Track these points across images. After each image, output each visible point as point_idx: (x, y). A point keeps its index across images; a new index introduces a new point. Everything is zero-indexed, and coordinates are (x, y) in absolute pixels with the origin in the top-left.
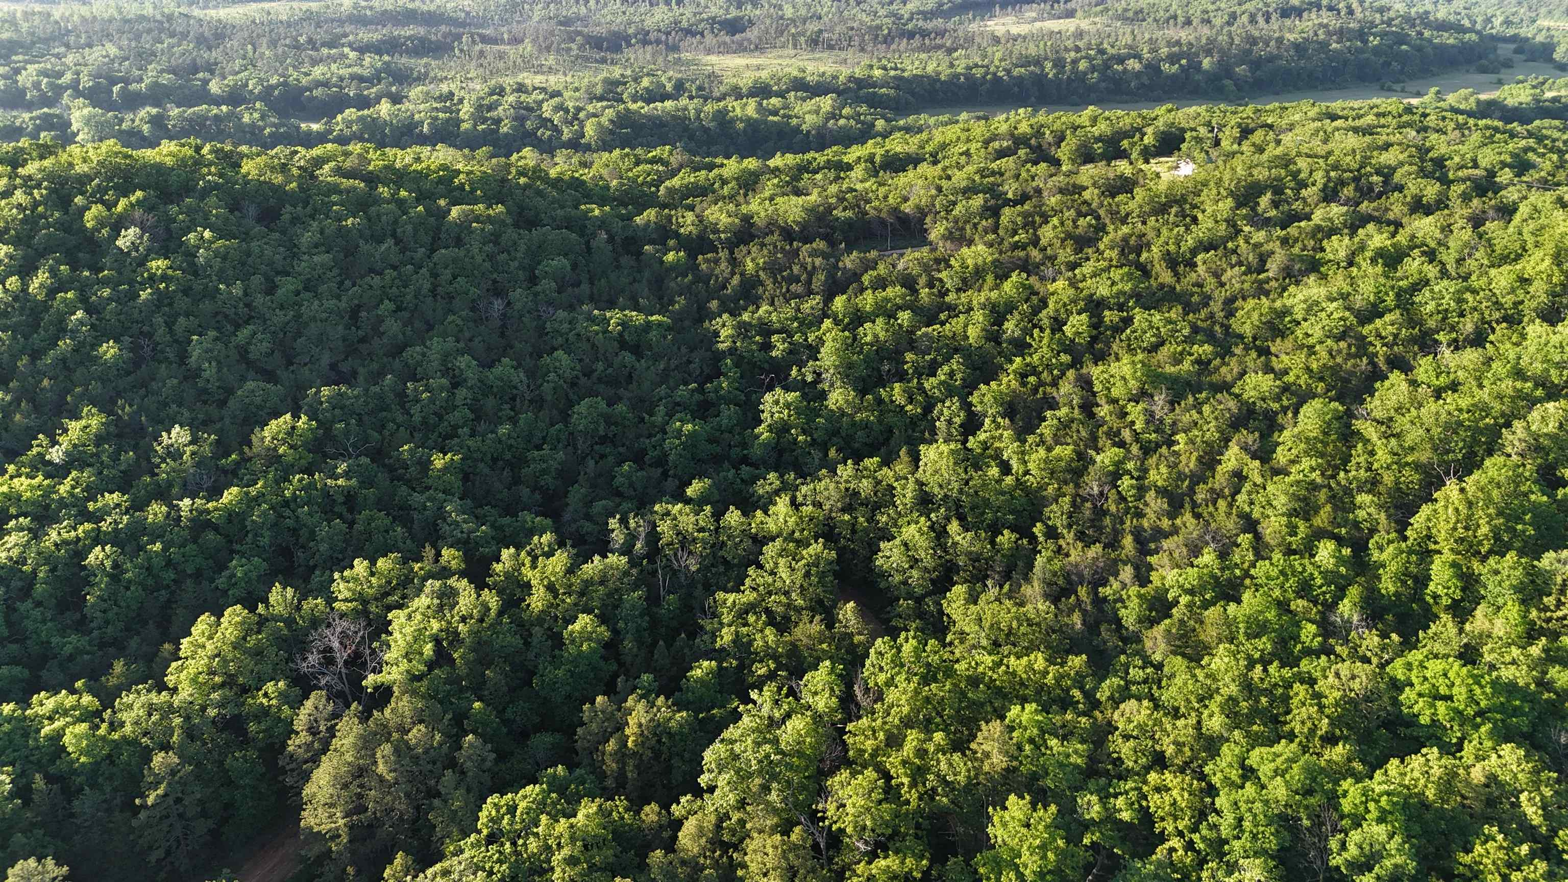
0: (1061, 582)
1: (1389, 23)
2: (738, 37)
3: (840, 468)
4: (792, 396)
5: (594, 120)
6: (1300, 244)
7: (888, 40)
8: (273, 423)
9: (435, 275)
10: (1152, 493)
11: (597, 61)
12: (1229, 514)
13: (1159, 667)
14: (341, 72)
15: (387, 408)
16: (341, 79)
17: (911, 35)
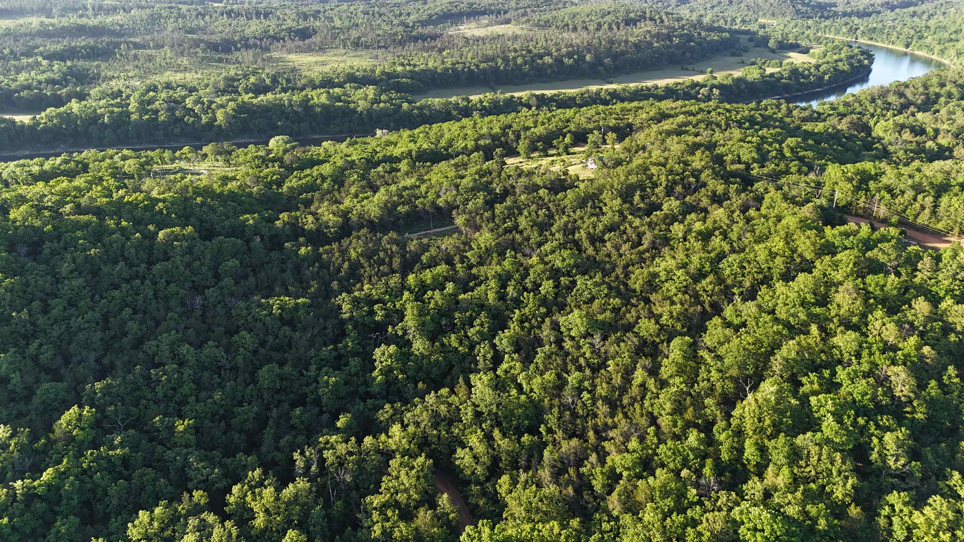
0: (559, 465)
1: (682, 28)
2: (307, 41)
3: (427, 398)
4: (392, 348)
5: (222, 110)
6: (658, 227)
7: (402, 43)
8: (67, 413)
9: (155, 283)
10: (600, 401)
11: (216, 61)
12: (642, 415)
13: (617, 519)
14: (39, 77)
15: (138, 389)
16: (40, 83)
17: (415, 39)
